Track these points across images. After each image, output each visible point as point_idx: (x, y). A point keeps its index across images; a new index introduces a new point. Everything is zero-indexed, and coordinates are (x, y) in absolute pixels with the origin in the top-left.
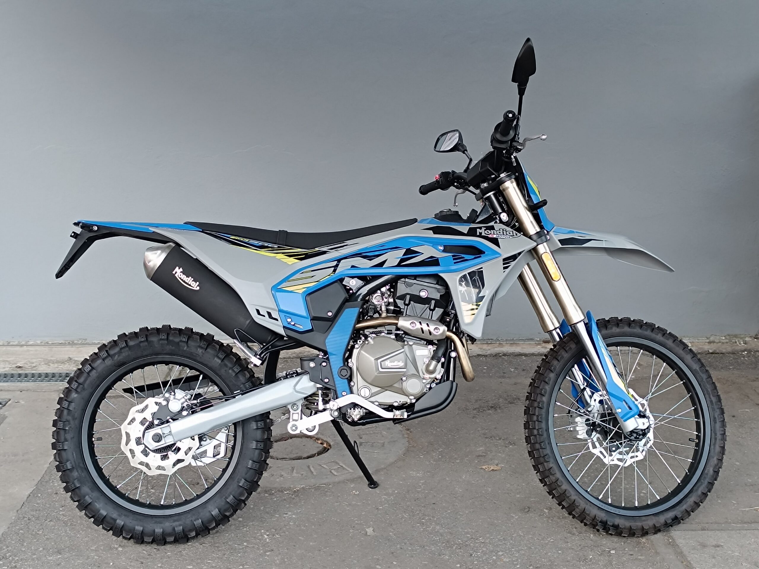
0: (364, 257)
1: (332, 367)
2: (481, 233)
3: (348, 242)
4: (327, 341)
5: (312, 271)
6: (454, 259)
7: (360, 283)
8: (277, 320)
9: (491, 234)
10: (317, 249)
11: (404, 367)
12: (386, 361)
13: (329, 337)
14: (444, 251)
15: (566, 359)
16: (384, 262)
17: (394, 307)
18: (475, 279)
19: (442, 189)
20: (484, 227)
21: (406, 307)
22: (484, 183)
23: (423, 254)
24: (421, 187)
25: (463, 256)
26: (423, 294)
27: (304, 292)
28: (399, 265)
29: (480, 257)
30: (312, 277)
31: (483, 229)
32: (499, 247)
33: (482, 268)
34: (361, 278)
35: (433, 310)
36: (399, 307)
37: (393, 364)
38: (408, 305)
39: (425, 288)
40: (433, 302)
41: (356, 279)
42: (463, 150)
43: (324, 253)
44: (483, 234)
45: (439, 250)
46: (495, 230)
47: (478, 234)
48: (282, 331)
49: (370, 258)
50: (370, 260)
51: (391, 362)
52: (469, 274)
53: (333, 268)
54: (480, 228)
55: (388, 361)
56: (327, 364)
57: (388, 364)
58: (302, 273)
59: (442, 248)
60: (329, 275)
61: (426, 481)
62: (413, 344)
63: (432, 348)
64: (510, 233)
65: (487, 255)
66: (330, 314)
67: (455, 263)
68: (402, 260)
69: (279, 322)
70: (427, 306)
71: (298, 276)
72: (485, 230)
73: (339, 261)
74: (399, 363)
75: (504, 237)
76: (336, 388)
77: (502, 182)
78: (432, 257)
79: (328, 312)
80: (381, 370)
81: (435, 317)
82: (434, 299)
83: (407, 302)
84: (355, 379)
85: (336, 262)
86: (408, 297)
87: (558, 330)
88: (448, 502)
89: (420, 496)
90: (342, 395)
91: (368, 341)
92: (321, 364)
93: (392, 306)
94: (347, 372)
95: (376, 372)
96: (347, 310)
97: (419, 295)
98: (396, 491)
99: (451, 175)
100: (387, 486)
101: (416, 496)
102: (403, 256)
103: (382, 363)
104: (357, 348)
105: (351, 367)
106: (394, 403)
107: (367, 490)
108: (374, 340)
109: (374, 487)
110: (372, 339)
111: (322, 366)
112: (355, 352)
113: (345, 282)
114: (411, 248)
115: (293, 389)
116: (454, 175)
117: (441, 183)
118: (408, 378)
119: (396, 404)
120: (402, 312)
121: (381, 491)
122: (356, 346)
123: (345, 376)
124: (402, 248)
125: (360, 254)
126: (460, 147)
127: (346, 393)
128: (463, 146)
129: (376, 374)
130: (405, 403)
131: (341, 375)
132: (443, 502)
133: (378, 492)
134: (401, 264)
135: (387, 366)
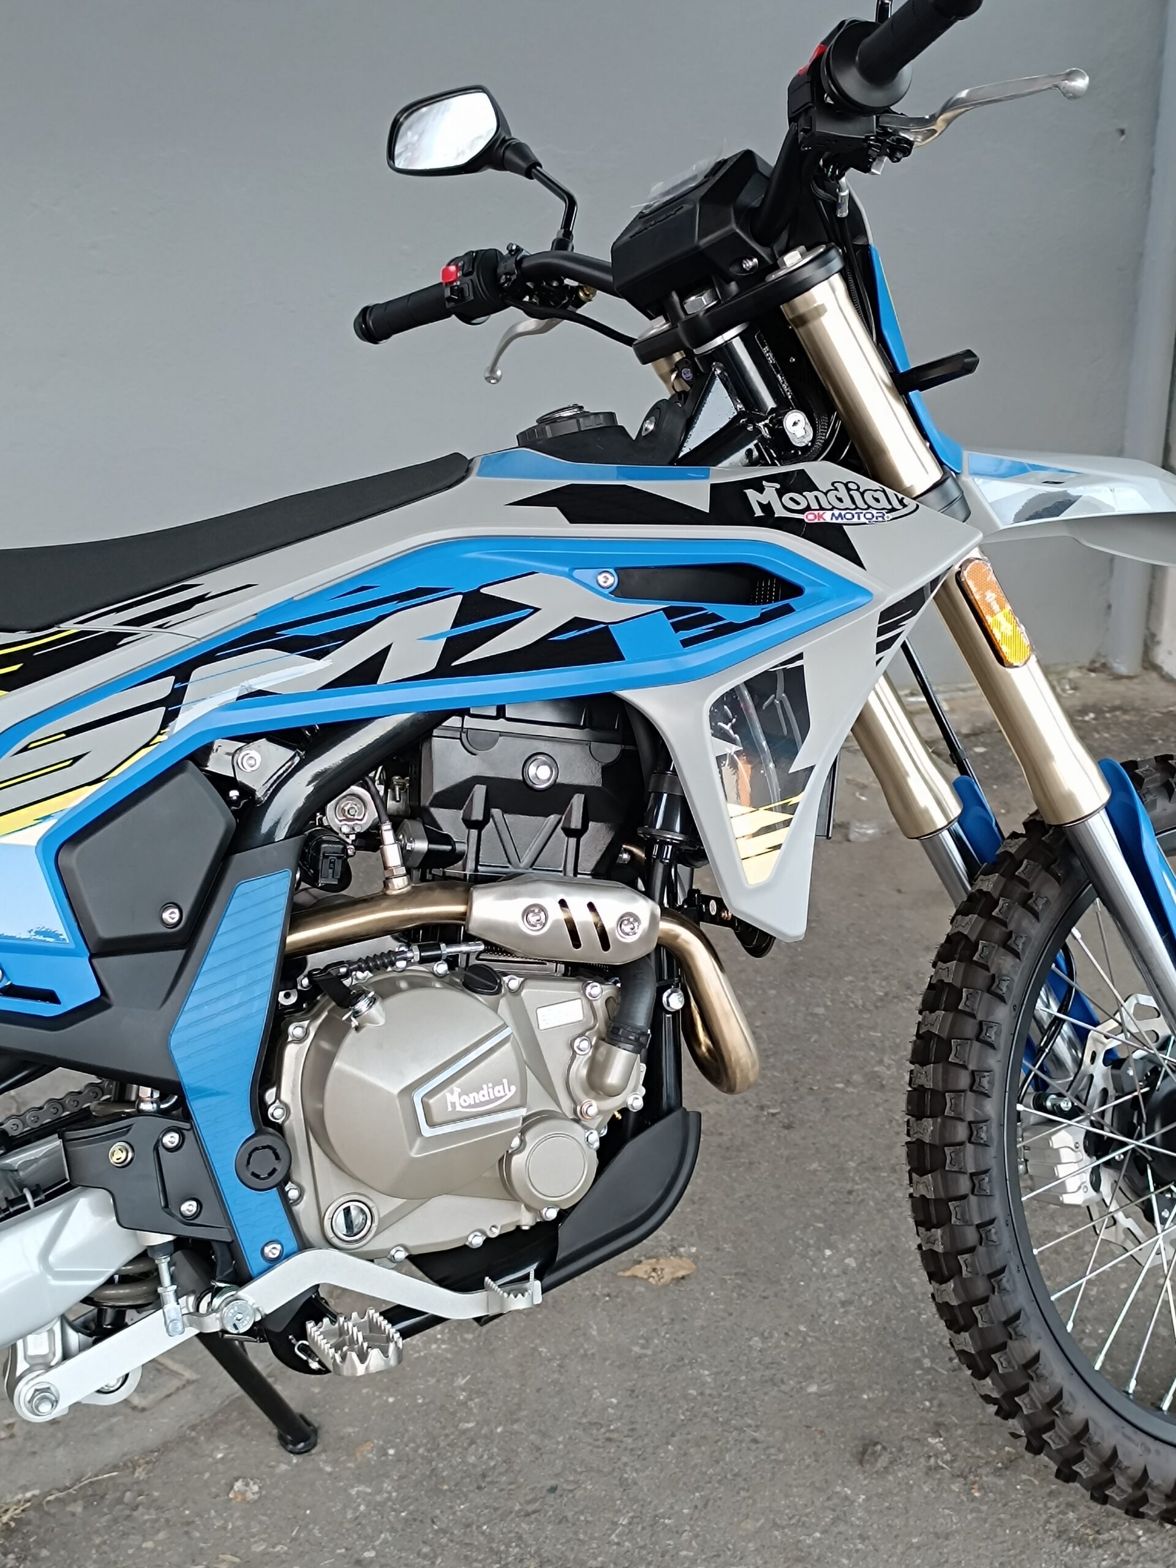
0: (291, 646)
1: (210, 1145)
2: (767, 508)
3: (208, 583)
4: (174, 1040)
5: (70, 733)
6: (677, 627)
7: (280, 756)
9: (808, 508)
10: (71, 627)
11: (517, 1102)
12: (445, 1093)
13: (182, 1021)
14: (621, 592)
16: (380, 658)
17: (430, 842)
18: (772, 703)
19: (467, 319)
20: (771, 478)
21: (474, 832)
22: (697, 290)
23: (536, 610)
24: (365, 311)
25: (710, 608)
26: (541, 775)
27: (45, 840)
28: (444, 670)
29: (788, 610)
30: (76, 759)
31: (771, 489)
32: (856, 559)
33: (800, 657)
34: (282, 737)
35: (577, 834)
36: (447, 839)
38: (479, 825)
39: (543, 747)
40: (578, 801)
41: (263, 741)
42: (524, 165)
43: (110, 642)
44: (780, 512)
45: (598, 589)
46: (817, 489)
47: (759, 513)
49: (315, 647)
50: (319, 655)
51: (465, 1092)
52: (748, 684)
53: (162, 710)
54: (757, 485)
55: (455, 1087)
56: (183, 1138)
57: (454, 1099)
58: (25, 749)
59: (610, 580)
60: (147, 745)
62: (521, 986)
63: (598, 991)
64: (877, 500)
65: (818, 600)
66: (171, 916)
67: (686, 643)
68: (455, 647)
70: (553, 818)
71: (7, 765)
72: (780, 493)
73: (182, 672)
74: (499, 1091)
75: (863, 520)
76: (232, 1231)
78: (576, 623)
79: (165, 908)
80: (427, 1131)
81: (588, 863)
82: (579, 789)
83: (478, 815)
84: (302, 1174)
85: (173, 678)
86: (480, 791)
87: (956, 826)
88: (599, 1471)
89: (486, 1457)
90: (266, 1264)
91: (356, 1014)
92: (159, 1141)
93: (420, 838)
94: (277, 1157)
95: (411, 1146)
96: (243, 888)
97: (521, 778)
98: (391, 1452)
99: (511, 264)
100: (350, 1430)
101: (472, 1459)
102: (455, 625)
103: (431, 1101)
104: (300, 1040)
105: (280, 1121)
106: (470, 1239)
107: (284, 1467)
108: (384, 1009)
109: (302, 1445)
110: (378, 1004)
111: (161, 1150)
112: (293, 1057)
113: (217, 764)
114: (482, 591)
115: (36, 1268)
116: (525, 264)
117: (472, 297)
118: (528, 1137)
119: (477, 1241)
120: (461, 856)
121: (335, 1462)
122: (291, 1029)
123: (271, 1174)
124: (446, 593)
125: (271, 632)
126: (509, 154)
127: (279, 1247)
128: (520, 149)
129: (413, 1154)
130: (512, 1228)
131: (253, 1174)
132: (582, 1477)
133: (328, 1469)
134: (453, 664)
135: (450, 1109)
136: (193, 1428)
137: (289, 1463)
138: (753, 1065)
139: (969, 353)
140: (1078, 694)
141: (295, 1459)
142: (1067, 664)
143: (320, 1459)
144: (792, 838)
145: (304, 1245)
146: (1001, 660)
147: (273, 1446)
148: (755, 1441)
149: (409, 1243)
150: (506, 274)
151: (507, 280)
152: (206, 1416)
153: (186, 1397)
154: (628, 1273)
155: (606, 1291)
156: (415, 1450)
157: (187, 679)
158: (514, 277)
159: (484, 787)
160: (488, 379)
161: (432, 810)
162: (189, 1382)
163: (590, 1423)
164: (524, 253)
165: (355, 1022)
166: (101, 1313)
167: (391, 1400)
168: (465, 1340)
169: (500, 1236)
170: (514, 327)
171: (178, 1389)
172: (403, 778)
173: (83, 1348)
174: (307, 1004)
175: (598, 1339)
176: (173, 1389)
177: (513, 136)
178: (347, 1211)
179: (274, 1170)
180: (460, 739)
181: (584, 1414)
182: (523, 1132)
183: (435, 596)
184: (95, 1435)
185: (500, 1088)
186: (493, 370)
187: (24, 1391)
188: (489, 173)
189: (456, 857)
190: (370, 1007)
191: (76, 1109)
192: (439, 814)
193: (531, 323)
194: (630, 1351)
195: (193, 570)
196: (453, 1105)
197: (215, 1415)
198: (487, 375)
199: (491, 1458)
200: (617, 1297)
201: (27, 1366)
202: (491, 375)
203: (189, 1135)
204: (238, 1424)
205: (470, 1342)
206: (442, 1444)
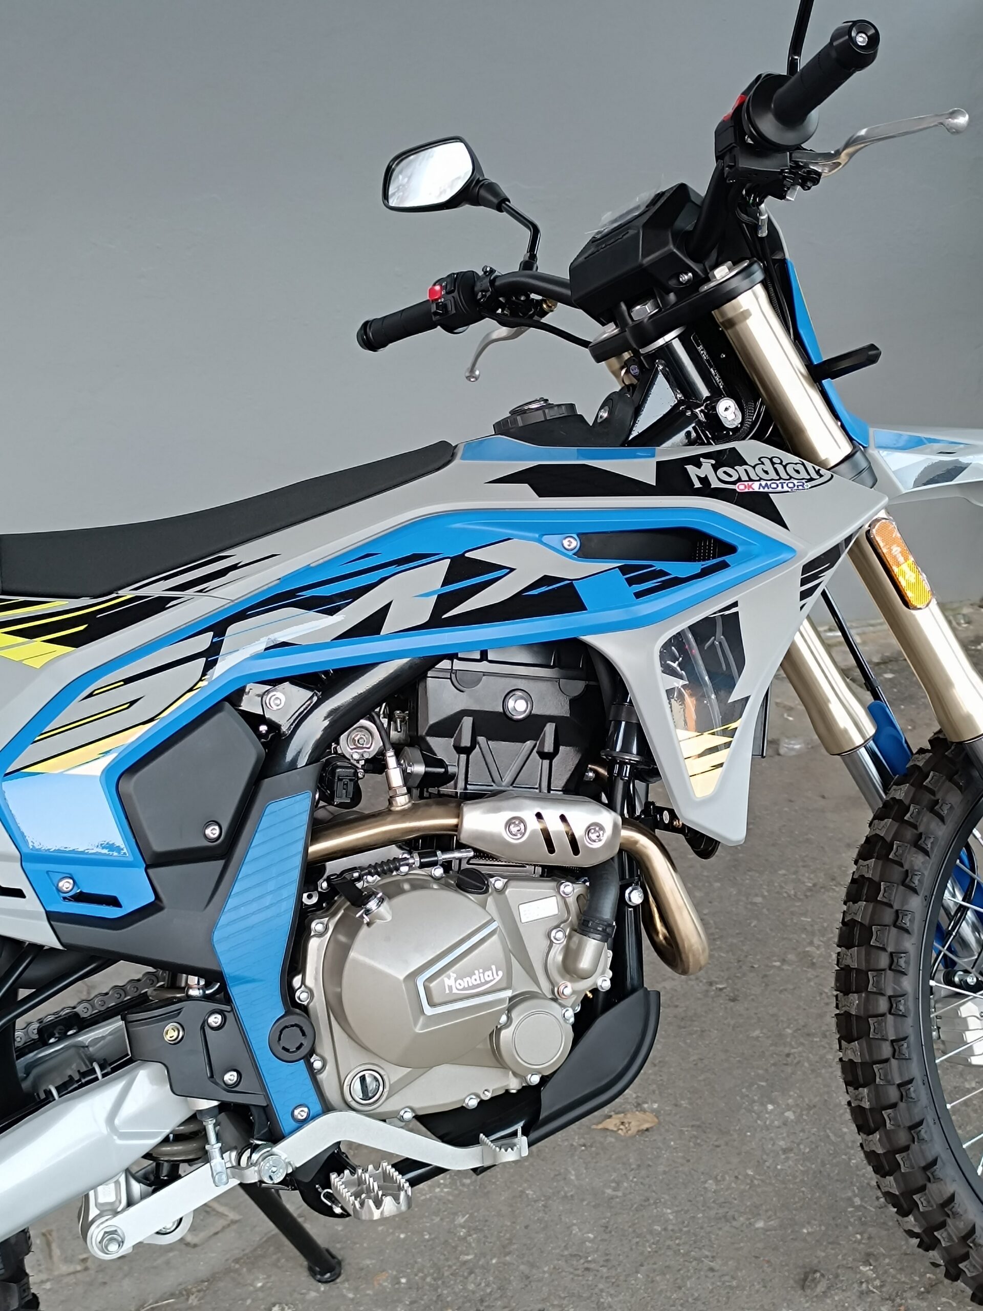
0: (309, 604)
1: (247, 1024)
2: (704, 481)
3: (240, 554)
4: (217, 936)
5: (127, 681)
6: (630, 582)
7: (301, 696)
8: (18, 893)
9: (739, 480)
10: (127, 593)
11: (504, 985)
12: (444, 977)
13: (224, 920)
14: (583, 553)
15: (943, 843)
16: (383, 613)
17: (426, 766)
18: (713, 643)
19: (450, 329)
20: (707, 456)
21: (463, 757)
22: (641, 300)
23: (512, 570)
24: (366, 324)
25: (659, 565)
26: (518, 707)
27: (108, 771)
28: (436, 621)
29: (724, 565)
30: (132, 703)
31: (707, 464)
32: (782, 523)
33: (735, 604)
34: (302, 680)
35: (550, 757)
36: (440, 763)
37: (464, 983)
38: (467, 751)
39: (520, 684)
40: (550, 729)
41: (287, 684)
42: (495, 201)
43: (159, 605)
44: (715, 484)
45: (563, 552)
46: (747, 464)
47: (697, 485)
48: (45, 936)
49: (329, 605)
50: (331, 612)
51: (460, 977)
52: (690, 628)
53: (202, 661)
54: (696, 461)
55: (452, 973)
56: (224, 1019)
57: (451, 982)
58: (91, 695)
59: (573, 543)
60: (191, 690)
61: (471, 1215)
62: (505, 886)
63: (570, 889)
64: (798, 472)
65: (749, 557)
66: (213, 832)
67: (638, 595)
68: (445, 602)
69: (31, 903)
70: (529, 744)
71: (76, 709)
72: (715, 468)
73: (219, 628)
74: (488, 975)
75: (786, 489)
76: (267, 1097)
77: (726, 295)
78: (546, 580)
79: (207, 825)
80: (429, 1011)
81: (560, 781)
82: (551, 719)
83: (466, 742)
84: (325, 1047)
85: (212, 633)
86: (467, 722)
87: (871, 744)
88: (580, 1296)
89: (483, 1285)
90: (295, 1125)
91: (368, 912)
92: (205, 1021)
93: (418, 762)
94: (304, 1034)
95: (416, 1024)
96: (272, 807)
97: (501, 710)
98: (403, 1280)
99: (486, 282)
100: (368, 1262)
101: (471, 1287)
102: (444, 585)
103: (432, 985)
104: (320, 935)
105: (305, 1003)
106: (467, 1101)
107: (313, 1294)
108: (391, 908)
109: (328, 1275)
110: (385, 904)
111: (207, 1029)
112: (316, 948)
113: (249, 704)
114: (467, 555)
115: (104, 1130)
116: (498, 283)
117: (454, 311)
118: (514, 1014)
119: (473, 1103)
120: (453, 777)
121: (356, 1290)
122: (313, 925)
123: (298, 1048)
124: (436, 558)
125: (292, 593)
126: (483, 193)
127: (306, 1110)
128: (492, 188)
129: (418, 1030)
130: (502, 1092)
131: (284, 1048)
132: (565, 1302)
133: (351, 1295)
134: (443, 617)
135: (447, 991)
136: (237, 1261)
137: (318, 1291)
138: (704, 950)
139: (873, 347)
140: (971, 627)
141: (322, 1287)
142: (961, 601)
143: (344, 1287)
144: (732, 758)
145: (327, 1108)
146: (906, 603)
147: (304, 1276)
148: (712, 1269)
149: (416, 1105)
150: (482, 291)
151: (483, 296)
152: (247, 1251)
153: (230, 1234)
154: (600, 1126)
155: (582, 1141)
156: (424, 1279)
157: (223, 634)
158: (488, 294)
159: (471, 719)
160: (468, 378)
161: (428, 738)
162: (234, 1222)
163: (571, 1255)
164: (496, 274)
165: (366, 919)
166: (159, 1166)
167: (402, 1236)
168: (463, 1185)
169: (492, 1099)
170: (488, 335)
171: (224, 1228)
172: (403, 712)
173: (144, 1196)
174: (326, 903)
175: (576, 1183)
176: (219, 1228)
177: (486, 177)
178: (363, 1079)
179: (301, 1045)
180: (450, 678)
181: (566, 1248)
182: (509, 1010)
183: (429, 560)
184: (155, 1268)
185: (490, 973)
186: (472, 370)
187: (96, 1233)
188: (466, 208)
189: (449, 778)
190: (379, 906)
191: (137, 994)
192: (433, 741)
193: (504, 331)
194: (604, 1193)
195: (227, 543)
196: (450, 988)
197: (255, 1250)
198: (468, 374)
199: (488, 1285)
200: (591, 1146)
201: (97, 1212)
202: (471, 375)
203: (230, 1016)
204: (275, 1257)
205: (468, 1186)
206: (446, 1274)
